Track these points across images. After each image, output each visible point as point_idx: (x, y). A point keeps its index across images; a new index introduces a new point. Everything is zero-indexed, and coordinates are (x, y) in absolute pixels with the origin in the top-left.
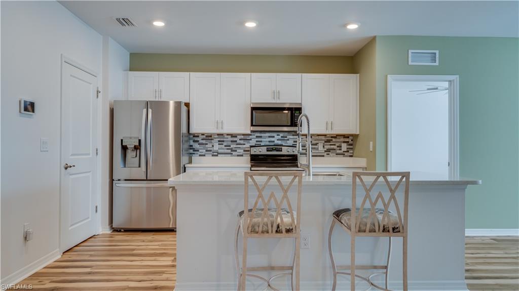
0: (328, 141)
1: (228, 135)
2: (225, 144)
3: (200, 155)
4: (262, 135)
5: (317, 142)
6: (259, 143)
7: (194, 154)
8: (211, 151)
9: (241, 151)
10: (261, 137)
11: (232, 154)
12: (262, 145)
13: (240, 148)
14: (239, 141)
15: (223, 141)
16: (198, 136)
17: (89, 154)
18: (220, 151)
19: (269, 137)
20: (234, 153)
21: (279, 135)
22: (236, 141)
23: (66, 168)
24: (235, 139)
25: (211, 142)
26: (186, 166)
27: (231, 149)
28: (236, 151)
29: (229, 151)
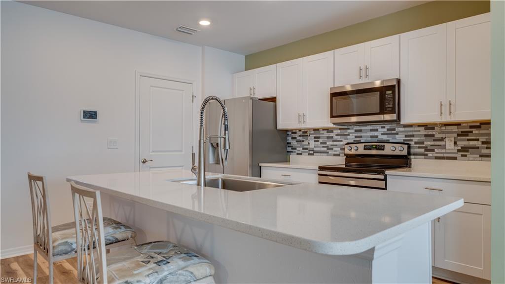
0: (464, 134)
1: (323, 130)
3: (298, 154)
4: (362, 128)
5: (444, 136)
6: (358, 139)
7: (292, 152)
8: (307, 149)
9: (337, 150)
10: (360, 131)
11: (328, 153)
12: (362, 141)
13: (336, 145)
14: (335, 137)
15: (319, 138)
16: (296, 133)
17: (181, 151)
18: (316, 149)
19: (371, 130)
20: (330, 152)
21: (384, 127)
22: (332, 137)
23: (144, 162)
24: (331, 135)
25: (307, 139)
26: (260, 164)
27: (327, 147)
28: (332, 149)
29: (325, 149)
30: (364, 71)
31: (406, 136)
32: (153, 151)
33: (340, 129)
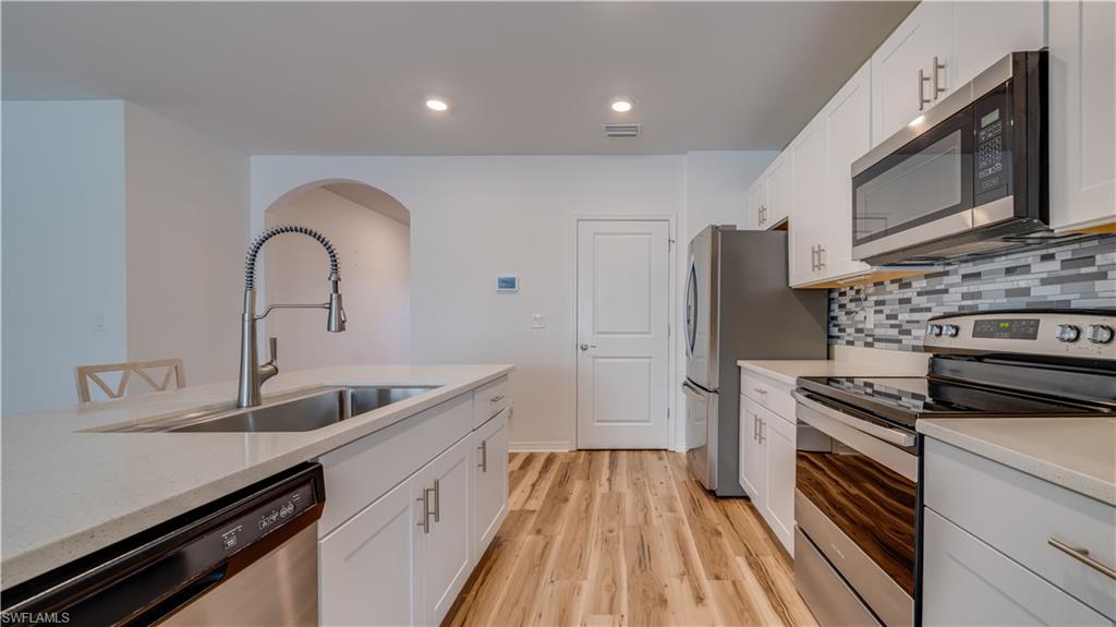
2: (887, 310)
3: (848, 343)
4: (982, 267)
6: (970, 302)
8: (862, 331)
10: (977, 275)
11: (900, 341)
12: (981, 308)
13: (918, 322)
14: (916, 301)
15: (883, 303)
16: (844, 293)
18: (879, 332)
20: (906, 340)
22: (908, 301)
24: (907, 293)
25: (863, 309)
26: (740, 363)
27: (898, 326)
28: (908, 332)
29: (895, 332)
33: (927, 276)
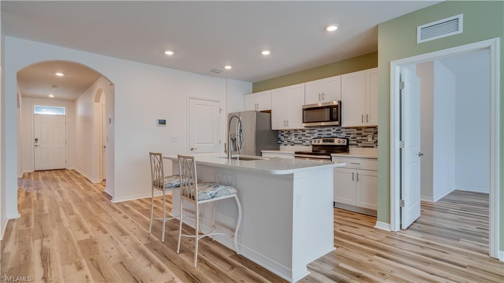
1: (300, 130)
2: (298, 137)
3: (285, 145)
4: (322, 129)
5: (366, 134)
7: (281, 144)
8: (290, 142)
9: (308, 142)
10: (321, 131)
11: (302, 144)
12: (322, 137)
13: (307, 139)
14: (307, 135)
15: (297, 135)
16: (283, 132)
17: (213, 143)
18: (295, 142)
19: (327, 130)
20: (304, 144)
21: (334, 129)
22: (305, 135)
23: (192, 150)
24: (304, 133)
25: (290, 136)
26: (261, 151)
27: (302, 140)
28: (305, 142)
29: (301, 142)
30: (321, 96)
31: (347, 134)
32: (197, 143)
33: (310, 130)
